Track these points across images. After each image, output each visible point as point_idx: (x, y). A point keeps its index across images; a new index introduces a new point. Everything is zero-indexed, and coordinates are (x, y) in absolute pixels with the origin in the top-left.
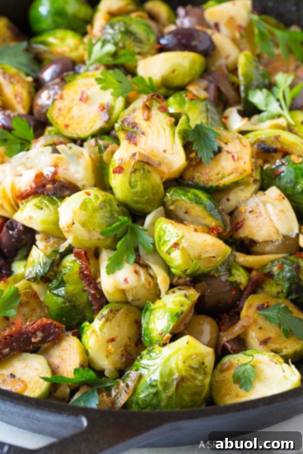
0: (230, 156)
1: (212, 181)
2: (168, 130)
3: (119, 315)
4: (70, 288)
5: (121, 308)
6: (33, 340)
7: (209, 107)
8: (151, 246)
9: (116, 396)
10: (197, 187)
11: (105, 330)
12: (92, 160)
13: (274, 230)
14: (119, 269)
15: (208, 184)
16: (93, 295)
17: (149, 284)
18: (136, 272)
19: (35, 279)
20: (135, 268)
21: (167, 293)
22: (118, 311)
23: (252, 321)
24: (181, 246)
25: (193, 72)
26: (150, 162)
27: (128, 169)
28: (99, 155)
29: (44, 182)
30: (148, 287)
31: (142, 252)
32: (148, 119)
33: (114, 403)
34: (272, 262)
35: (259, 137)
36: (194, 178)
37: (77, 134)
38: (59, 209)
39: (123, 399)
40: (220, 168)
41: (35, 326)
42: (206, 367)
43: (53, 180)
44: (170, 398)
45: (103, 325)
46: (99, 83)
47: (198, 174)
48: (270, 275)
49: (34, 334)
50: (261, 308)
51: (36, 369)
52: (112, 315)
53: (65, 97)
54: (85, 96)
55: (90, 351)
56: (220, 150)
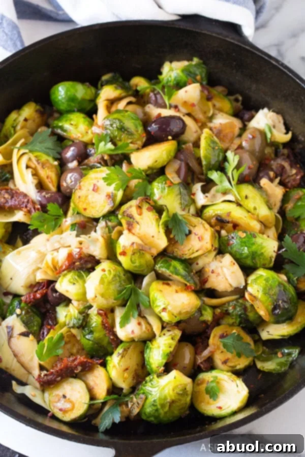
0: (197, 237)
1: (186, 254)
2: (154, 223)
3: (130, 351)
4: (96, 335)
5: (131, 346)
6: (75, 371)
7: (182, 190)
8: (148, 303)
9: (131, 407)
10: (175, 258)
11: (121, 364)
12: (104, 239)
13: (228, 285)
14: (128, 323)
15: (183, 257)
16: (113, 340)
17: (148, 330)
18: (139, 324)
19: (73, 327)
20: (138, 320)
21: (160, 336)
22: (129, 348)
23: (216, 347)
24: (167, 310)
25: (170, 157)
26: (144, 249)
27: (129, 253)
28: (109, 235)
29: (74, 261)
30: (147, 332)
31: (142, 308)
32: (140, 214)
33: (130, 412)
34: (228, 302)
35: (216, 212)
36: (173, 252)
37: (92, 215)
38: (86, 285)
39: (136, 411)
40: (190, 246)
41: (76, 363)
42: (187, 391)
43: (80, 258)
44: (166, 413)
45: (120, 361)
46: (105, 182)
47: (176, 250)
48: (227, 313)
49: (76, 367)
50: (222, 337)
51: (79, 392)
52: (125, 353)
53: (83, 187)
54: (96, 188)
55: (113, 378)
56: (190, 232)
